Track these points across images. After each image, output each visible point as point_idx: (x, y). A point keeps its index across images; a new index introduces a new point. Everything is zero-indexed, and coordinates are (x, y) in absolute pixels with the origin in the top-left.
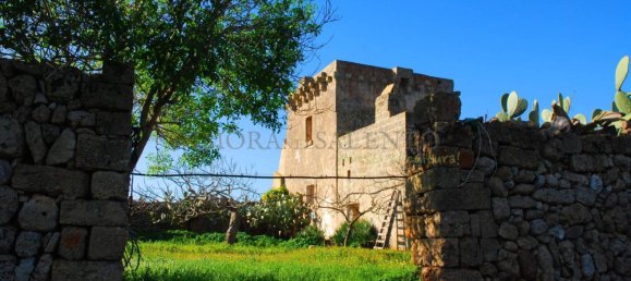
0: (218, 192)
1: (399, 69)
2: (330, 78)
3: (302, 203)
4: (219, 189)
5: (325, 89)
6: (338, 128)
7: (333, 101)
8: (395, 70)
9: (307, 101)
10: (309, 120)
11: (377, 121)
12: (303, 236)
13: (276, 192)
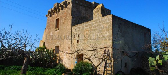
0: (19, 48)
1: (95, 2)
2: (69, 3)
3: (53, 53)
4: (19, 46)
5: (66, 7)
6: (72, 23)
7: (70, 12)
8: (93, 3)
9: (57, 13)
10: (57, 20)
11: (94, 19)
12: (57, 68)
13: (42, 48)
